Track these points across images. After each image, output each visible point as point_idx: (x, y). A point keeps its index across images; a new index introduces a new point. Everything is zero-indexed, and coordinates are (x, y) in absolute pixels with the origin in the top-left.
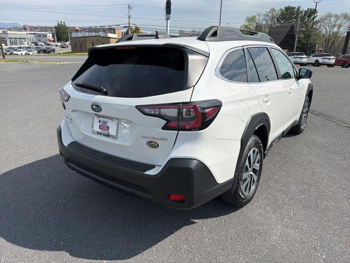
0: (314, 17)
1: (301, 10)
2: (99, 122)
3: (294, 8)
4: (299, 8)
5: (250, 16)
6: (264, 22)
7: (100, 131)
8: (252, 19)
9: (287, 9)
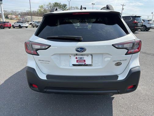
0: (66, 8)
1: (61, 4)
2: (76, 58)
3: (58, 3)
4: (60, 4)
5: (41, 5)
6: (47, 8)
7: (77, 63)
8: (42, 7)
9: (56, 3)
